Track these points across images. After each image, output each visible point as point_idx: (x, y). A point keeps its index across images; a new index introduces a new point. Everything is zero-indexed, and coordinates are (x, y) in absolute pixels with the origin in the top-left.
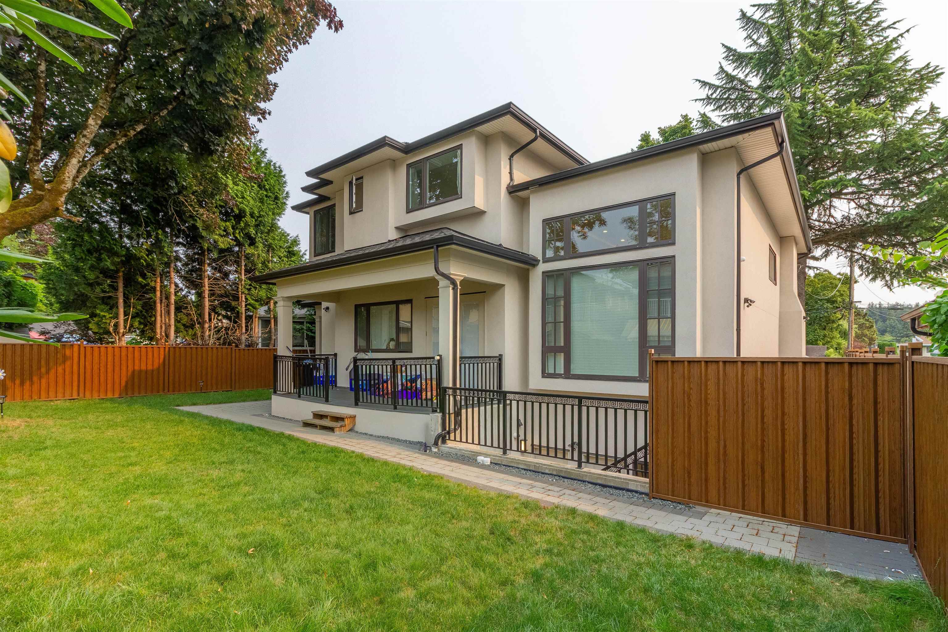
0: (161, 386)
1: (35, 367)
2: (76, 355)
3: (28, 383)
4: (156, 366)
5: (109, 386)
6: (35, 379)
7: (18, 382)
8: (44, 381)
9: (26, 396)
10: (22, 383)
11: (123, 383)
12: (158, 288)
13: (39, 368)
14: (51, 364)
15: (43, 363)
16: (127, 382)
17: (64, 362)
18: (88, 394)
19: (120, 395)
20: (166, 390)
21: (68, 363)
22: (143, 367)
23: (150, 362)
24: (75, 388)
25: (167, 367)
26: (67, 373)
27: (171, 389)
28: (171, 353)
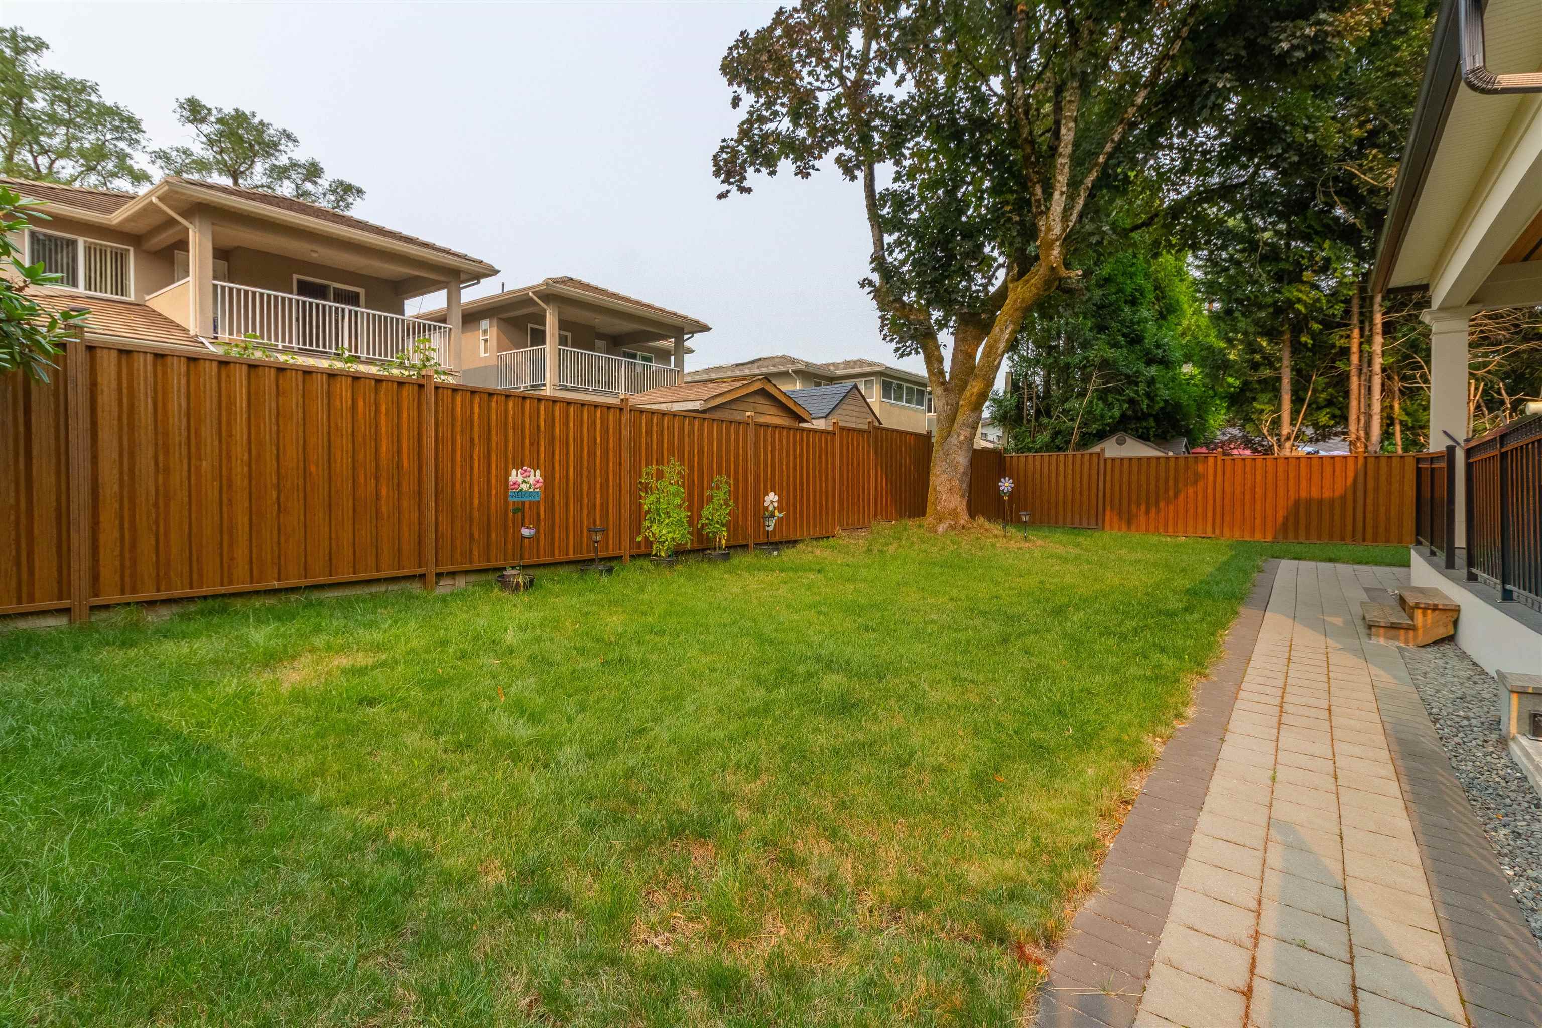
0: (1349, 528)
1: (1161, 491)
2: (1211, 471)
3: (1154, 510)
4: (1339, 491)
5: (1258, 521)
6: (1162, 504)
7: (1143, 508)
8: (1171, 508)
9: (1152, 527)
10: (1148, 512)
11: (1280, 519)
12: (1355, 348)
13: (1166, 490)
14: (1180, 485)
15: (1171, 483)
16: (1286, 519)
17: (1196, 483)
18: (1226, 530)
19: (1275, 537)
20: (1359, 536)
21: (1201, 484)
22: (1315, 494)
23: (1327, 483)
24: (1210, 520)
25: (1360, 494)
26: (1199, 498)
27: (1369, 535)
28: (1371, 466)
